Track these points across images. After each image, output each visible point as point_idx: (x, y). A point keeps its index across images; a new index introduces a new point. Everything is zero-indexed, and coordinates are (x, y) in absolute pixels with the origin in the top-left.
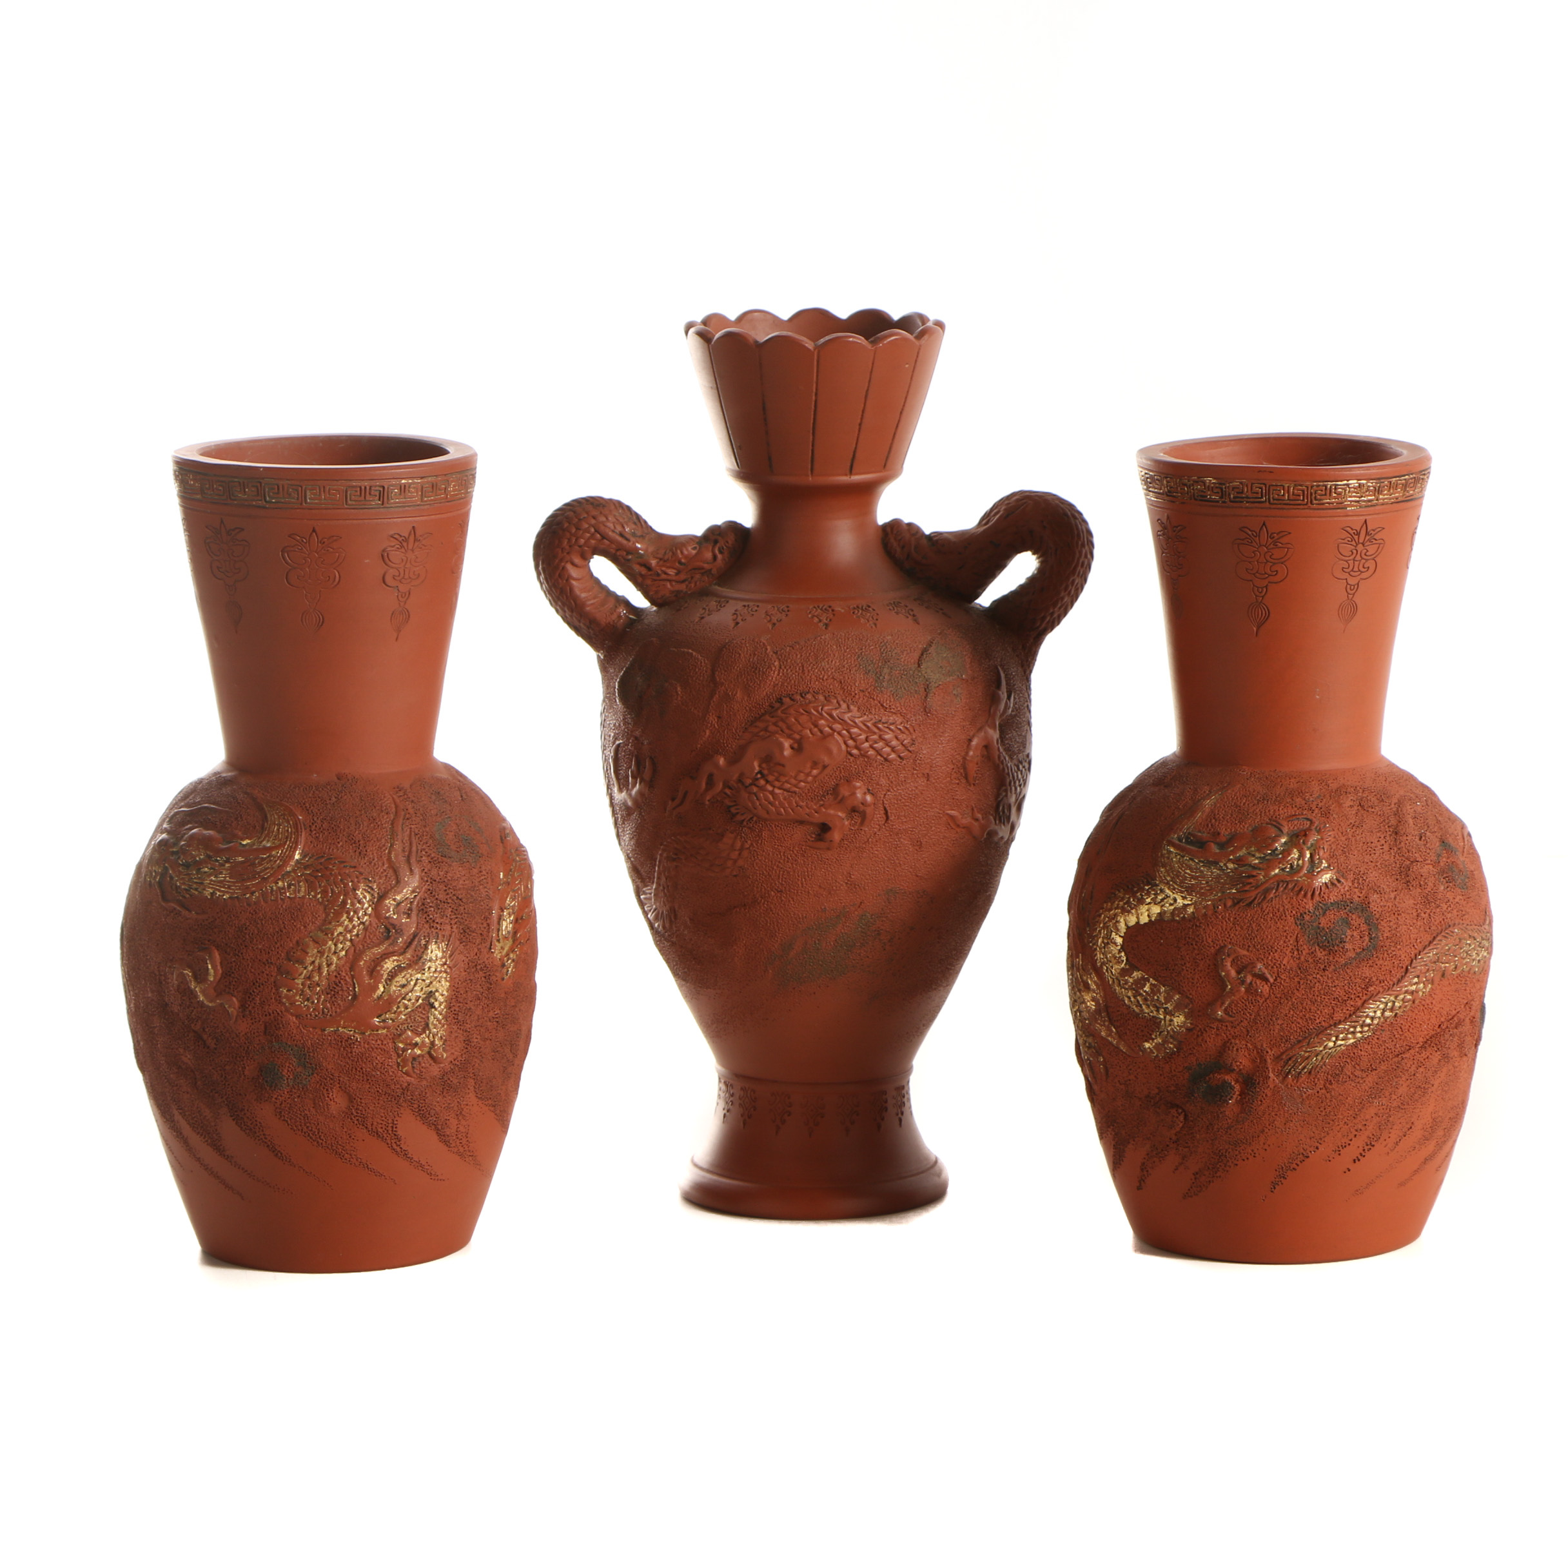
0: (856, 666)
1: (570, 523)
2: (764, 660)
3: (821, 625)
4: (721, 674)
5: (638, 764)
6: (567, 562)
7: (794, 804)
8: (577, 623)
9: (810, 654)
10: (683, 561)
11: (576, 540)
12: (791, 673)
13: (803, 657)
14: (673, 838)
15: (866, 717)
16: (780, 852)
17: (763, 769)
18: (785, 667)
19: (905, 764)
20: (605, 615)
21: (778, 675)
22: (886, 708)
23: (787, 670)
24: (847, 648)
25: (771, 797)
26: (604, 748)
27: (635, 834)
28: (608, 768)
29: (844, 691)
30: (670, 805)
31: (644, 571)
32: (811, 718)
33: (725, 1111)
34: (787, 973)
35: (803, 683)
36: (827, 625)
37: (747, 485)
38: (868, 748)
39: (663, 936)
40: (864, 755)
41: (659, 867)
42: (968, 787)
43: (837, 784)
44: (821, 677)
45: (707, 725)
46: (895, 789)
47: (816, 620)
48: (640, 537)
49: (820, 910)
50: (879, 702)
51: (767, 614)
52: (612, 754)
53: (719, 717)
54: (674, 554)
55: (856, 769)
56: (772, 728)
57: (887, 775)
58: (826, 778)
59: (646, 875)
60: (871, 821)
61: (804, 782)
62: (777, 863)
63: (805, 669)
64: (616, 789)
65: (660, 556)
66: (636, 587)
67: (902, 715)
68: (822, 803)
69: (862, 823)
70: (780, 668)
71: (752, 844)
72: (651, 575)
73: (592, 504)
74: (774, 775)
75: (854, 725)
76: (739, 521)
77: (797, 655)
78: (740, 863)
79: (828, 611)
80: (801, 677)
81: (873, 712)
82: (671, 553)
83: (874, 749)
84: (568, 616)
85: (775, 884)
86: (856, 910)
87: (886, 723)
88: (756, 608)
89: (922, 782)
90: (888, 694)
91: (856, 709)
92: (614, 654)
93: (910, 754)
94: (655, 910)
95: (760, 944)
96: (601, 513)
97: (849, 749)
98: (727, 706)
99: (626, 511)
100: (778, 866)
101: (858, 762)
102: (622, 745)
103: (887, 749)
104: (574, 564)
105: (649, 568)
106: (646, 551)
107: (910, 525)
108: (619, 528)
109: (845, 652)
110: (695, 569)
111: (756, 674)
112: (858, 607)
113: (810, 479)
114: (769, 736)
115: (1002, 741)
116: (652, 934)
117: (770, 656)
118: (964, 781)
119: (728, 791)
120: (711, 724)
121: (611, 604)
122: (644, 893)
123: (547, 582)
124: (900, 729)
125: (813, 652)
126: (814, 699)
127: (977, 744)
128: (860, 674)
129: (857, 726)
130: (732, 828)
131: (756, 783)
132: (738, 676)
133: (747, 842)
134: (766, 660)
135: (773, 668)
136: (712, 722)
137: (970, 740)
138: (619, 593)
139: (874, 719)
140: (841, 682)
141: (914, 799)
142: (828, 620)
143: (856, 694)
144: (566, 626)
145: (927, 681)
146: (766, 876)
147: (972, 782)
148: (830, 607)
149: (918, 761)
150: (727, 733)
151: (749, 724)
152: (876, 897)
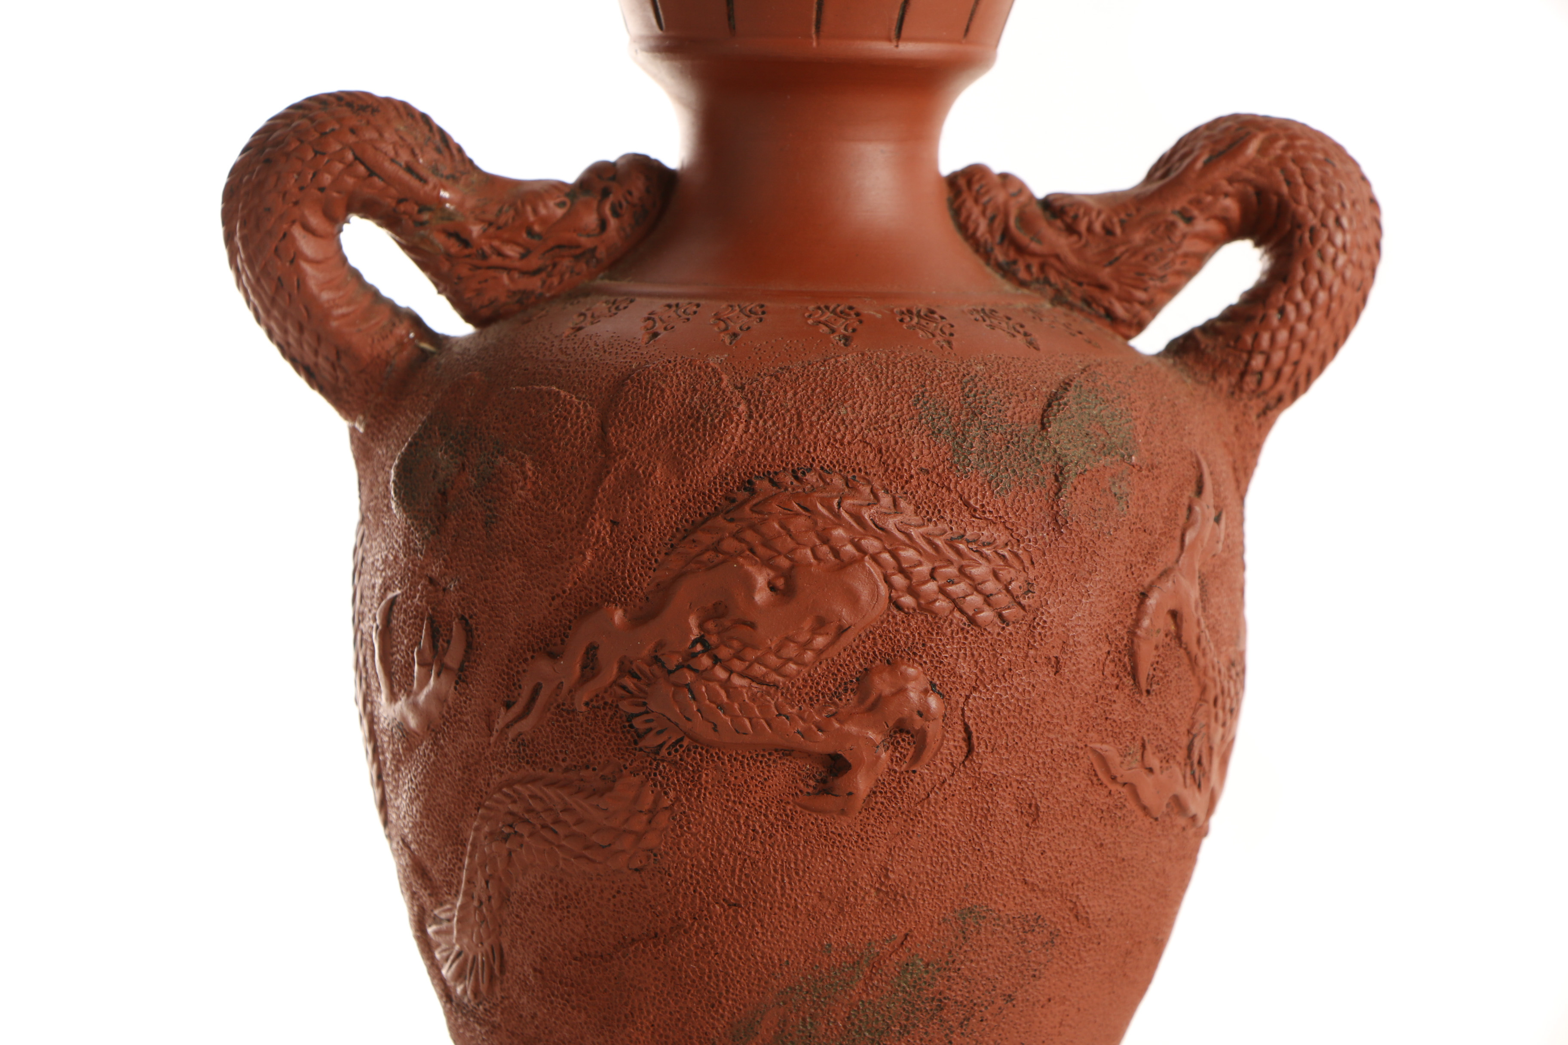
0: (912, 418)
1: (302, 142)
2: (715, 401)
3: (835, 338)
4: (622, 431)
5: (434, 635)
6: (293, 222)
7: (774, 709)
8: (310, 359)
9: (813, 390)
10: (537, 228)
11: (314, 175)
12: (773, 428)
13: (798, 396)
14: (505, 790)
15: (931, 526)
16: (739, 817)
17: (708, 632)
18: (761, 416)
19: (1011, 634)
20: (369, 341)
21: (746, 432)
22: (975, 510)
23: (765, 422)
24: (893, 383)
25: (723, 693)
26: (358, 619)
27: (423, 787)
28: (368, 658)
29: (886, 470)
30: (503, 718)
31: (454, 247)
32: (816, 523)
35: (800, 449)
36: (847, 340)
37: (678, 64)
38: (935, 593)
39: (473, 1013)
40: (925, 608)
41: (471, 856)
42: (1137, 696)
43: (866, 669)
44: (838, 436)
45: (588, 540)
46: (989, 687)
47: (823, 329)
48: (447, 178)
49: (819, 948)
50: (961, 497)
51: (718, 317)
52: (378, 622)
53: (614, 523)
54: (519, 213)
55: (907, 637)
56: (730, 544)
57: (973, 655)
58: (844, 655)
59: (441, 878)
60: (936, 754)
61: (795, 663)
62: (730, 841)
63: (803, 419)
64: (382, 698)
65: (490, 216)
66: (436, 285)
67: (1007, 528)
68: (832, 709)
69: (917, 757)
70: (751, 417)
71: (677, 799)
72: (469, 256)
73: (350, 105)
74: (731, 647)
75: (907, 541)
76: (653, 155)
77: (786, 392)
78: (651, 840)
79: (849, 315)
80: (795, 437)
81: (948, 517)
82: (511, 213)
83: (947, 595)
84: (291, 341)
85: (725, 888)
86: (895, 951)
87: (975, 541)
88: (695, 308)
89: (1045, 674)
90: (980, 481)
91: (912, 507)
92: (386, 419)
93: (1022, 613)
94: (459, 954)
95: (685, 1024)
96: (368, 123)
97: (893, 594)
98: (633, 499)
99: (421, 124)
100: (731, 849)
101: (913, 623)
102: (400, 599)
103: (975, 599)
104: (308, 229)
105: (466, 243)
106: (460, 205)
107: (1005, 177)
108: (404, 157)
109: (889, 388)
110: (560, 247)
111: (697, 430)
112: (910, 312)
113: (815, 44)
114: (723, 562)
115: (1204, 609)
116: (449, 1014)
117: (729, 394)
118: (1129, 681)
119: (629, 682)
120: (598, 538)
121: (382, 318)
122: (436, 920)
123: (252, 268)
124: (1003, 557)
125: (821, 386)
126: (822, 484)
127: (1159, 605)
128: (921, 436)
129: (912, 543)
130: (635, 764)
131: (692, 663)
132: (657, 435)
133: (666, 793)
134: (719, 401)
135: (736, 418)
136: (599, 532)
137: (1144, 596)
138: (402, 302)
139: (949, 532)
140: (880, 451)
141: (1028, 711)
142: (850, 330)
143: (912, 477)
144: (286, 367)
145: (1059, 459)
146: (704, 871)
147: (1144, 686)
148: (851, 308)
149: (1039, 629)
150: (632, 556)
151: (678, 536)
152: (939, 924)
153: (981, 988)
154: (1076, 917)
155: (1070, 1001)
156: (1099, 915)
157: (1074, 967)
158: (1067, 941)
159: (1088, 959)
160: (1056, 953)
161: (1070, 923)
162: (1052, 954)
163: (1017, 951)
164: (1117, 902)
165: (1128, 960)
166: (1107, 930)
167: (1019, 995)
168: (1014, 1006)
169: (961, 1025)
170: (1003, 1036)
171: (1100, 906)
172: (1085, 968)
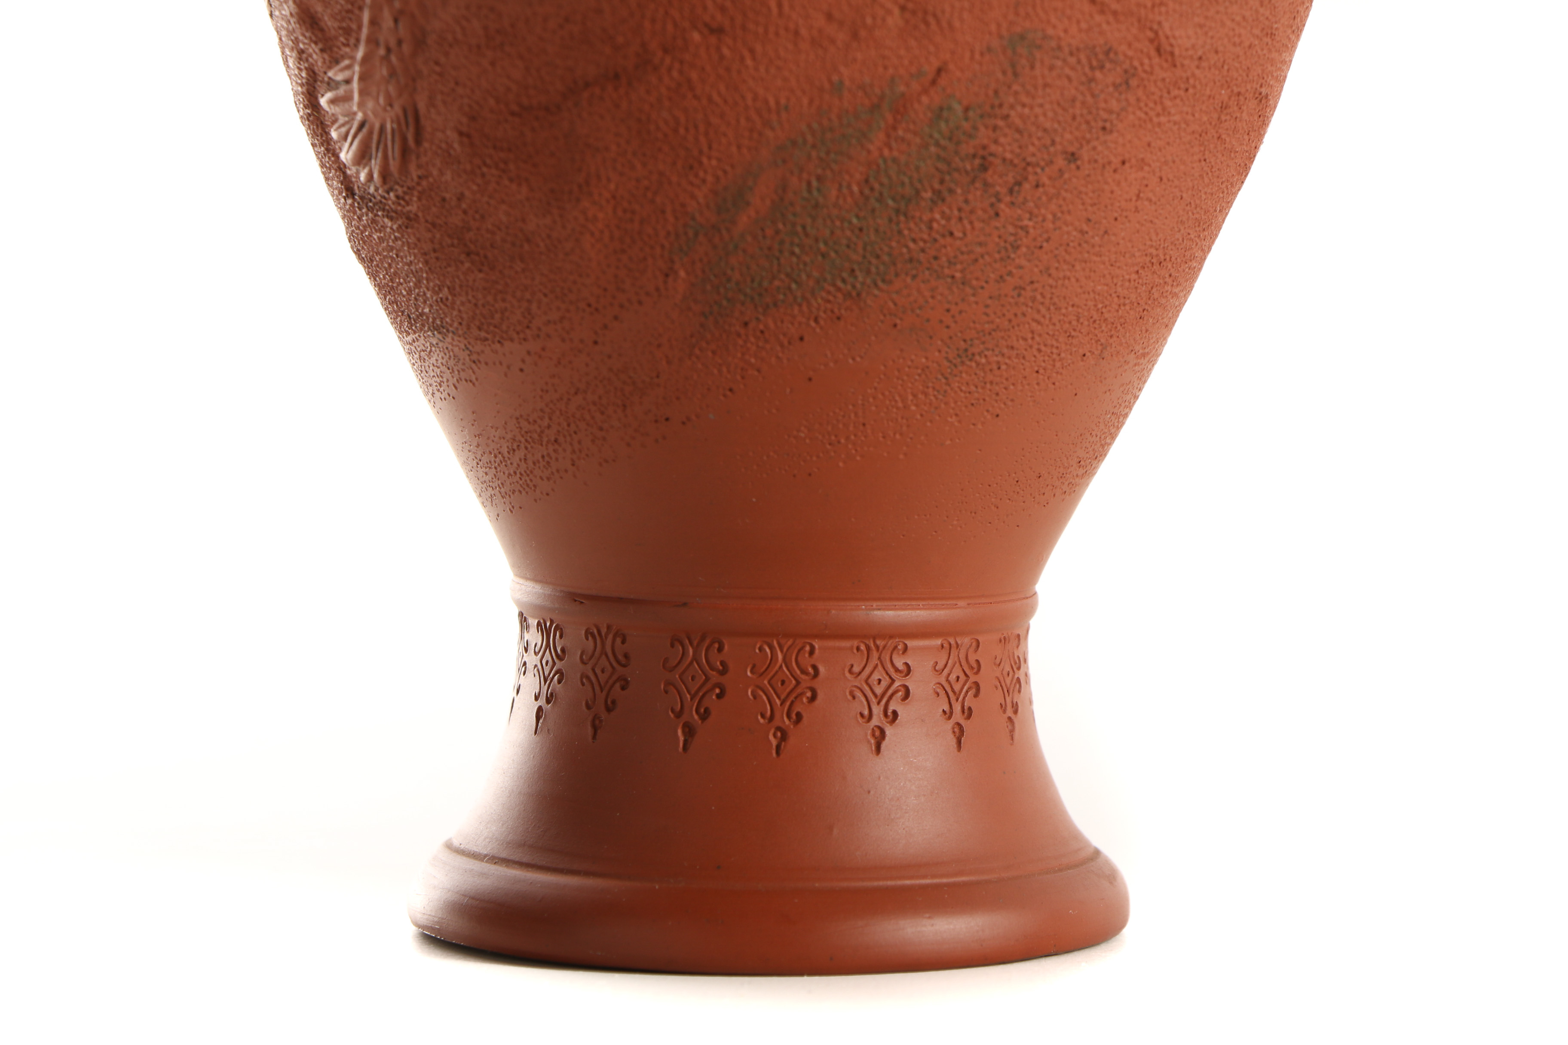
33: (542, 701)
34: (729, 280)
49: (827, 87)
59: (336, 25)
86: (925, 91)
94: (362, 125)
95: (656, 193)
116: (349, 216)
122: (331, 85)
152: (982, 54)
153: (1036, 142)
154: (1158, 50)
155: (1150, 165)
156: (1187, 50)
157: (1155, 120)
158: (1146, 83)
159: (1173, 111)
160: (1132, 99)
161: (1150, 58)
162: (1127, 100)
163: (1082, 93)
164: (1210, 34)
165: (1223, 118)
166: (1197, 72)
167: (1085, 154)
168: (1078, 168)
169: (1011, 191)
170: (1065, 208)
171: (1189, 37)
172: (1169, 121)
